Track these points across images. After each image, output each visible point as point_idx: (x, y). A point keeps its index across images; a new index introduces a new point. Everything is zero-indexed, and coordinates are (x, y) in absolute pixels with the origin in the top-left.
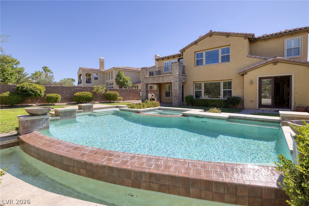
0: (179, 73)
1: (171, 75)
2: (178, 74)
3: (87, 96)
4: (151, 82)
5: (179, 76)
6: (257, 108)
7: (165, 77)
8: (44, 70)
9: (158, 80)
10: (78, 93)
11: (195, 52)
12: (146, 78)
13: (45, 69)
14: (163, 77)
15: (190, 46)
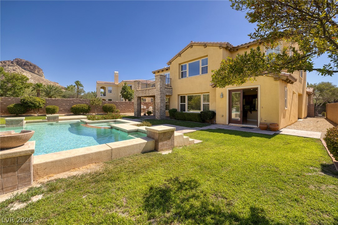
0: (160, 85)
1: (154, 89)
2: (160, 87)
3: (82, 108)
4: (141, 95)
5: (160, 89)
6: (227, 124)
7: (150, 90)
8: (76, 84)
9: (145, 93)
10: (75, 105)
11: (180, 64)
12: (137, 91)
13: (78, 83)
14: (149, 90)
15: (175, 58)
